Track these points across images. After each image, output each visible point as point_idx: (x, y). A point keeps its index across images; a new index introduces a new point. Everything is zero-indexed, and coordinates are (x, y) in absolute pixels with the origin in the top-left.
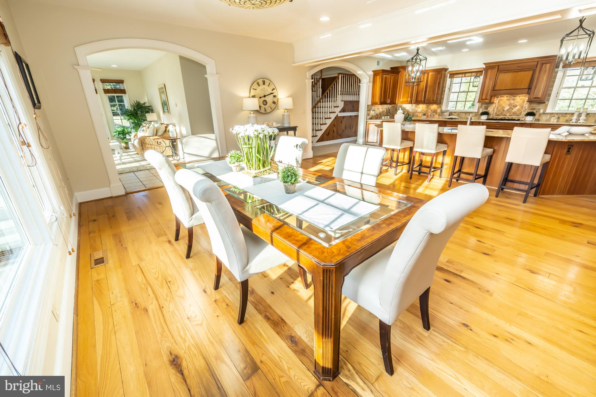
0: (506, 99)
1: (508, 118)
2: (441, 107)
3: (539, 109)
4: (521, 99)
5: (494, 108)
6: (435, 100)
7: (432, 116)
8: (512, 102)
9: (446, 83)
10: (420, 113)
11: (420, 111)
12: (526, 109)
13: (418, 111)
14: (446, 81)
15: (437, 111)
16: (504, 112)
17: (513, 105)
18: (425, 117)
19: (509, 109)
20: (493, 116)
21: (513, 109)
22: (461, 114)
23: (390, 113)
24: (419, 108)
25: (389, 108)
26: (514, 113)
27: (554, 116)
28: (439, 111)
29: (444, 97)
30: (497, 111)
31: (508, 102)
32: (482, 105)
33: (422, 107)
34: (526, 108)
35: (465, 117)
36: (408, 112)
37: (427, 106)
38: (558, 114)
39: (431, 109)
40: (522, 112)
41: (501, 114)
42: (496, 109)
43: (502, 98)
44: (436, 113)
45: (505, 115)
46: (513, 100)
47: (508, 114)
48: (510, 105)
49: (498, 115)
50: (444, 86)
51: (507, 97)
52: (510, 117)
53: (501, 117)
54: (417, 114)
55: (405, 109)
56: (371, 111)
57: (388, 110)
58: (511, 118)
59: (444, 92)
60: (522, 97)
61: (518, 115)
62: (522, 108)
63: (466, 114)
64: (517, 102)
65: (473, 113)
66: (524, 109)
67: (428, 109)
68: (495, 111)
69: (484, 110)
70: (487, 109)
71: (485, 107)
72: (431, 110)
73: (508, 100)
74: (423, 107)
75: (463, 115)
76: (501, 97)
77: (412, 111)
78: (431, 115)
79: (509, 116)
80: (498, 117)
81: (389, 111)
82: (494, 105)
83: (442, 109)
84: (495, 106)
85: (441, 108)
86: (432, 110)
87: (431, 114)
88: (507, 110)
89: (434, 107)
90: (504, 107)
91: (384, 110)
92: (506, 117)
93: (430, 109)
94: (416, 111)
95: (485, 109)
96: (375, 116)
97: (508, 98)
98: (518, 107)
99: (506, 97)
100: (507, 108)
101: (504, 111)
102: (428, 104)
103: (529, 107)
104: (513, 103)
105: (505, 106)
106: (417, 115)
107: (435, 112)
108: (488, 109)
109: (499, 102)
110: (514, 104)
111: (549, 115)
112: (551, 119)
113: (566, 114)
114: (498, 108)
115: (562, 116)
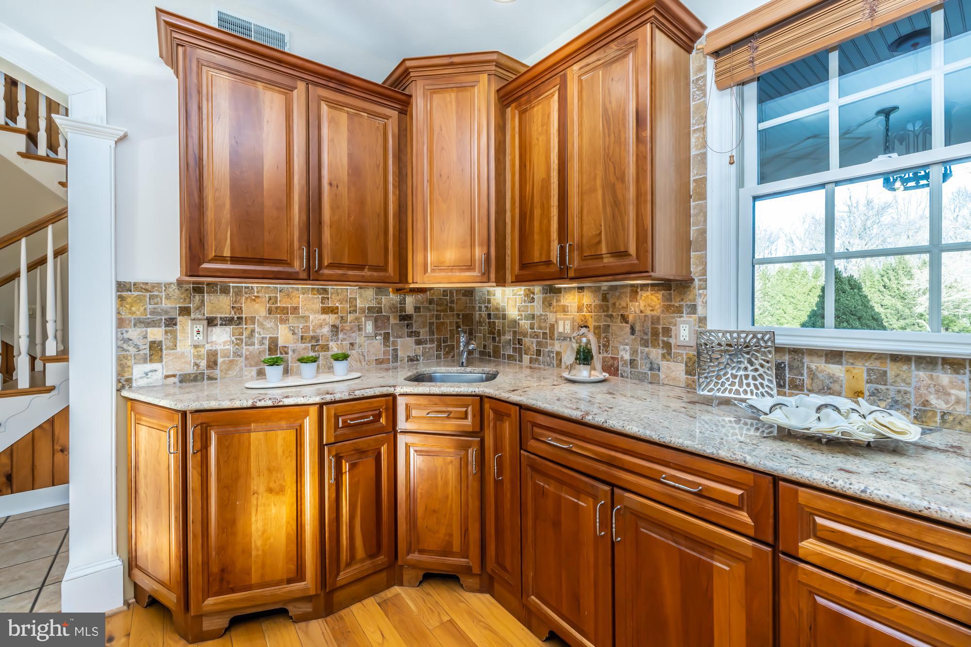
2: (693, 309)
6: (632, 250)
7: (643, 368)
11: (568, 328)
13: (561, 330)
15: (667, 331)
24: (564, 309)
25: (403, 309)
28: (684, 332)
29: (703, 232)
33: (574, 306)
36: (515, 332)
39: (631, 319)
44: (668, 346)
50: (693, 152)
54: (557, 346)
55: (504, 317)
59: (703, 196)
67: (611, 316)
72: (627, 328)
74: (580, 309)
77: (532, 328)
78: (632, 362)
83: (703, 320)
85: (700, 311)
86: (638, 328)
87: (634, 352)
93: (624, 319)
94: (552, 327)
106: (558, 353)
107: (660, 337)
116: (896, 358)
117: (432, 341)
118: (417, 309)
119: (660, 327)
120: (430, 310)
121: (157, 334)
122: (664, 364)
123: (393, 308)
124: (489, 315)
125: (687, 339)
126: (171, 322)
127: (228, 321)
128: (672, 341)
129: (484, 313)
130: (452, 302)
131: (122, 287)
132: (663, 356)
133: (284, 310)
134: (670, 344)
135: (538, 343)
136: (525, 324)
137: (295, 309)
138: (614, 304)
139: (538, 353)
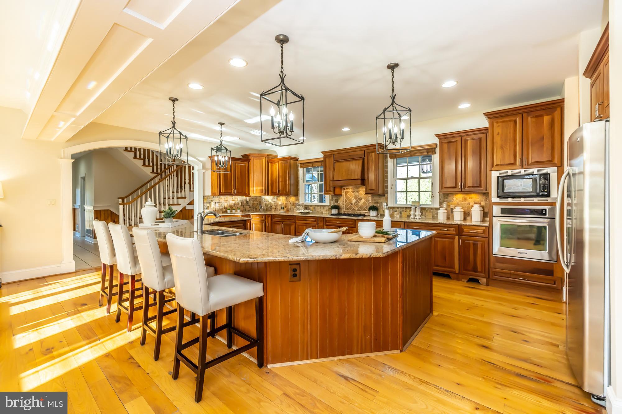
0: (352, 192)
1: (357, 212)
2: (298, 200)
3: (381, 203)
4: (363, 191)
5: (343, 201)
6: (288, 192)
7: (292, 210)
8: (357, 194)
9: (299, 173)
12: (370, 203)
14: (299, 172)
15: (295, 203)
18: (284, 211)
19: (356, 202)
20: (344, 211)
21: (359, 202)
22: (317, 207)
23: (249, 205)
24: (280, 200)
25: (247, 200)
26: (361, 207)
27: (396, 211)
29: (299, 189)
31: (353, 195)
32: (332, 198)
33: (282, 200)
34: (370, 201)
35: (321, 211)
36: (271, 205)
37: (287, 198)
38: (399, 209)
40: (367, 205)
41: (350, 208)
43: (348, 190)
45: (354, 209)
46: (358, 192)
47: (356, 209)
48: (356, 197)
49: (348, 209)
50: (298, 176)
52: (359, 212)
53: (350, 212)
56: (213, 204)
57: (245, 202)
59: (299, 183)
60: (364, 189)
62: (366, 200)
63: (320, 208)
64: (361, 194)
65: (327, 207)
66: (369, 203)
67: (287, 201)
68: (345, 204)
69: (336, 204)
70: (338, 202)
71: (335, 200)
73: (353, 192)
75: (318, 209)
76: (346, 188)
77: (274, 204)
78: (291, 209)
79: (357, 210)
80: (348, 213)
81: (248, 204)
82: (342, 198)
84: (344, 199)
86: (291, 203)
87: (291, 207)
88: (355, 204)
89: (292, 199)
90: (351, 201)
91: (238, 202)
92: (355, 212)
93: (289, 202)
94: (278, 204)
95: (336, 202)
96: (222, 210)
97: (353, 190)
98: (363, 201)
99: (351, 188)
100: (354, 201)
101: (352, 204)
102: (287, 196)
103: (372, 200)
104: (358, 196)
105: (352, 199)
107: (294, 205)
108: (339, 202)
109: (346, 195)
110: (359, 197)
111: (392, 210)
112: (394, 215)
113: (406, 208)
114: (346, 201)
115: (403, 211)
116: (316, 206)
117: (252, 207)
118: (249, 200)
120: (252, 200)
121: (208, 205)
122: (295, 209)
123: (245, 200)
124: (265, 201)
126: (210, 203)
127: (218, 203)
129: (264, 201)
130: (256, 198)
131: (204, 197)
133: (226, 200)
135: (275, 207)
136: (273, 203)
137: (228, 200)
139: (275, 209)
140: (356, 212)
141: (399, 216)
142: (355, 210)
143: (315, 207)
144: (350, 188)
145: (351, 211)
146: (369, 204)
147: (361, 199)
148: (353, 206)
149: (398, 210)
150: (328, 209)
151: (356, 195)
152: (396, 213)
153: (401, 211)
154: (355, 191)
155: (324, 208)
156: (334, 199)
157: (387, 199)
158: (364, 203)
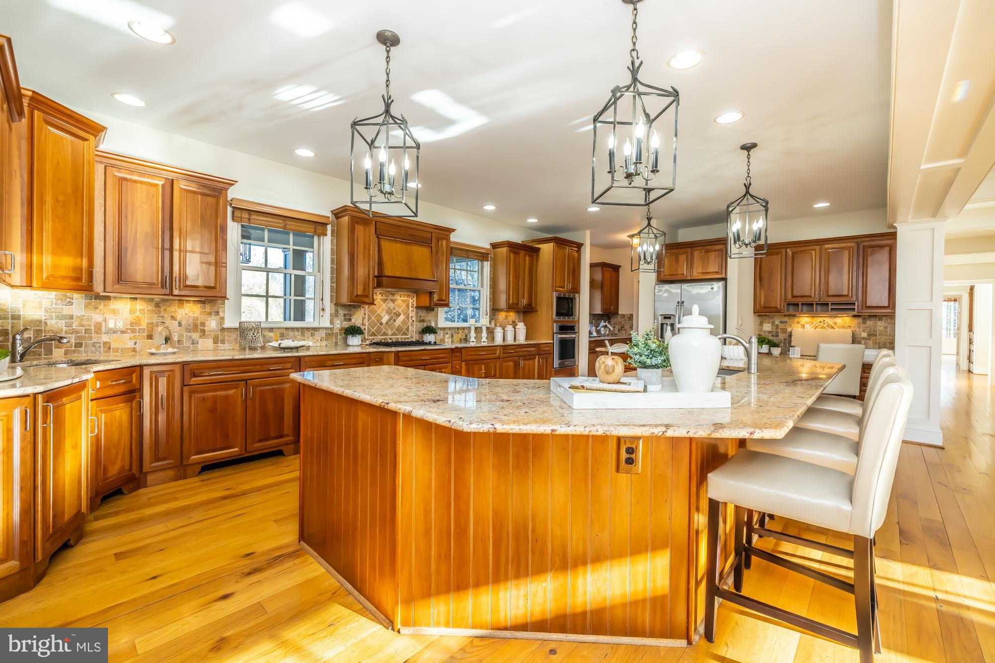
0: (381, 300)
1: (391, 339)
2: (217, 313)
3: (430, 321)
4: (403, 301)
5: (363, 319)
7: (187, 344)
8: (391, 305)
10: (122, 332)
11: (120, 325)
13: (111, 325)
15: (203, 324)
16: (382, 327)
17: (395, 313)
18: (170, 350)
19: (389, 320)
20: (365, 336)
21: (395, 321)
22: (290, 333)
24: (115, 312)
26: (399, 329)
27: (447, 334)
28: (212, 324)
30: (369, 324)
31: (385, 306)
32: (337, 311)
33: (125, 312)
34: (415, 320)
36: (38, 331)
37: (157, 307)
38: (450, 330)
39: (178, 318)
40: (408, 326)
41: (379, 332)
42: (368, 321)
44: (203, 331)
45: (384, 334)
46: (393, 301)
47: (390, 332)
48: (389, 311)
49: (373, 334)
51: (382, 296)
52: (394, 338)
54: (105, 338)
58: (396, 338)
60: (404, 297)
61: (405, 334)
62: (408, 317)
63: (303, 334)
64: (399, 306)
65: (321, 331)
66: (412, 321)
67: (163, 317)
68: (367, 324)
69: (346, 324)
70: (350, 320)
71: (345, 315)
72: (176, 323)
73: (385, 301)
74: (132, 312)
77: (69, 326)
78: (179, 342)
79: (392, 335)
80: (374, 339)
83: (223, 318)
84: (365, 314)
85: (221, 314)
86: (183, 323)
87: (181, 336)
88: (387, 323)
90: (379, 318)
92: (387, 339)
94: (99, 324)
95: (345, 320)
97: (384, 297)
98: (402, 317)
99: (380, 293)
100: (385, 319)
101: (381, 324)
103: (416, 316)
104: (394, 308)
105: (382, 315)
106: (105, 343)
107: (198, 327)
108: (353, 320)
110: (395, 311)
111: (442, 332)
112: (445, 339)
113: (458, 328)
114: (369, 318)
115: (455, 332)
116: (287, 329)
119: (199, 322)
122: (201, 341)
125: (215, 327)
128: (206, 329)
132: (201, 336)
134: (204, 330)
135: (79, 338)
138: (165, 310)
139: (79, 345)
140: (389, 339)
141: (450, 341)
142: (387, 335)
143: (285, 332)
144: (378, 293)
145: (380, 337)
146: (411, 323)
147: (398, 315)
148: (384, 327)
149: (449, 332)
150: (324, 335)
151: (389, 307)
152: (447, 336)
153: (453, 333)
154: (387, 300)
155: (312, 335)
156: (341, 312)
157: (437, 315)
158: (404, 322)
